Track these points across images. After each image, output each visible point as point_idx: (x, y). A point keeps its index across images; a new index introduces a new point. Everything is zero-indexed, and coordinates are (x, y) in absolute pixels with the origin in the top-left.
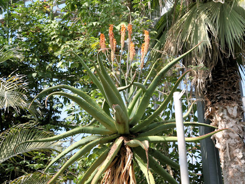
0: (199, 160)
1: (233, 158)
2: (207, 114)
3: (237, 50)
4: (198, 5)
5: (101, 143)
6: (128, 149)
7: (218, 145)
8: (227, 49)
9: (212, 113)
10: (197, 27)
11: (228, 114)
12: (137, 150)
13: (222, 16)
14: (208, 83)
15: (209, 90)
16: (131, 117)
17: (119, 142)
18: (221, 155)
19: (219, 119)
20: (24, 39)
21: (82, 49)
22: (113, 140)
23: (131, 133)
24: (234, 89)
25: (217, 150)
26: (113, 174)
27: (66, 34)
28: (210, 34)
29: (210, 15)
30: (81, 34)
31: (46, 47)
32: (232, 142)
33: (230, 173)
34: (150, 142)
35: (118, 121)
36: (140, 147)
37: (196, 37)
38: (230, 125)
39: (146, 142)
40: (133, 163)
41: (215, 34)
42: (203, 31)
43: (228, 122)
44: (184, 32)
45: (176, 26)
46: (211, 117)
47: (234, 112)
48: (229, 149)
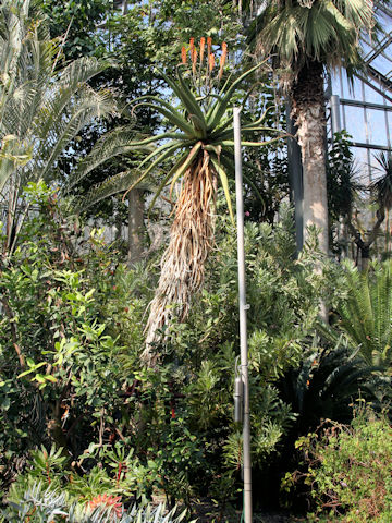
0: (286, 156)
1: (312, 154)
2: (292, 114)
3: (322, 53)
4: (287, 9)
5: (182, 147)
6: (205, 152)
7: (300, 143)
8: (313, 53)
9: (297, 113)
10: (286, 31)
11: (311, 114)
12: (211, 153)
13: (310, 20)
14: (293, 85)
15: (295, 91)
16: (209, 124)
17: (198, 146)
18: (303, 151)
19: (303, 119)
20: (124, 45)
21: (175, 54)
22: (193, 145)
23: (209, 138)
24: (318, 91)
25: (299, 147)
26: (192, 174)
27: (162, 39)
28: (297, 38)
29: (298, 19)
30: (176, 39)
31: (143, 52)
32: (313, 139)
33: (309, 167)
34: (223, 146)
35: (196, 129)
36: (213, 152)
37: (285, 41)
38: (312, 124)
39: (220, 147)
40: (210, 165)
41: (301, 38)
42: (291, 34)
43: (310, 122)
44: (273, 37)
45: (266, 29)
46: (295, 117)
47: (316, 112)
48: (310, 146)
